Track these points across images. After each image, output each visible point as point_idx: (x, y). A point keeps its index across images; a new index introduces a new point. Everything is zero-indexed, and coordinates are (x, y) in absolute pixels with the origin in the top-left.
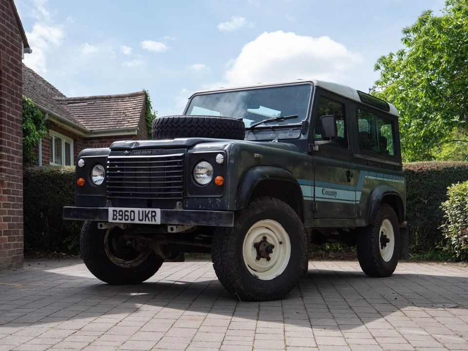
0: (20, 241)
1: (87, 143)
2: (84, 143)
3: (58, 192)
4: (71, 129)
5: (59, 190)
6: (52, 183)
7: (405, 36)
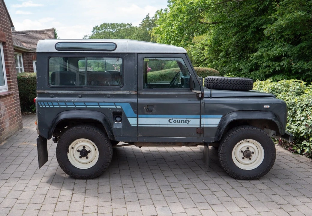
0: (20, 117)
1: (28, 54)
2: (27, 54)
3: (26, 86)
4: (22, 50)
5: (26, 85)
6: (23, 82)
7: (168, 4)
